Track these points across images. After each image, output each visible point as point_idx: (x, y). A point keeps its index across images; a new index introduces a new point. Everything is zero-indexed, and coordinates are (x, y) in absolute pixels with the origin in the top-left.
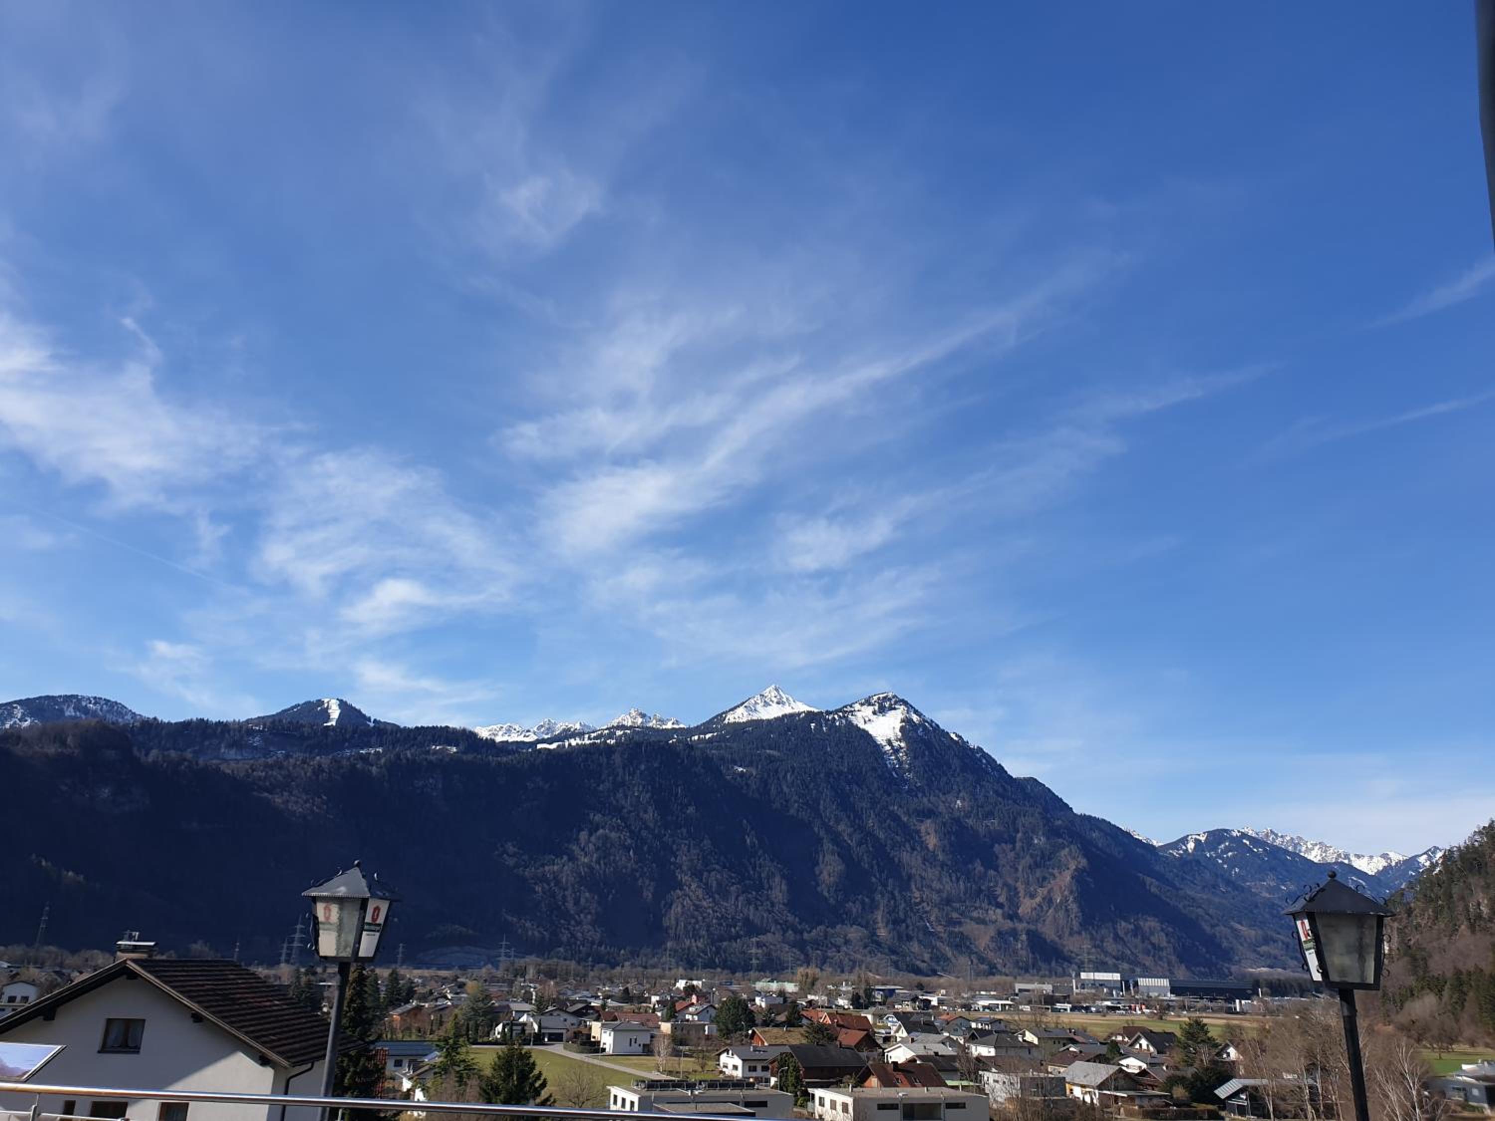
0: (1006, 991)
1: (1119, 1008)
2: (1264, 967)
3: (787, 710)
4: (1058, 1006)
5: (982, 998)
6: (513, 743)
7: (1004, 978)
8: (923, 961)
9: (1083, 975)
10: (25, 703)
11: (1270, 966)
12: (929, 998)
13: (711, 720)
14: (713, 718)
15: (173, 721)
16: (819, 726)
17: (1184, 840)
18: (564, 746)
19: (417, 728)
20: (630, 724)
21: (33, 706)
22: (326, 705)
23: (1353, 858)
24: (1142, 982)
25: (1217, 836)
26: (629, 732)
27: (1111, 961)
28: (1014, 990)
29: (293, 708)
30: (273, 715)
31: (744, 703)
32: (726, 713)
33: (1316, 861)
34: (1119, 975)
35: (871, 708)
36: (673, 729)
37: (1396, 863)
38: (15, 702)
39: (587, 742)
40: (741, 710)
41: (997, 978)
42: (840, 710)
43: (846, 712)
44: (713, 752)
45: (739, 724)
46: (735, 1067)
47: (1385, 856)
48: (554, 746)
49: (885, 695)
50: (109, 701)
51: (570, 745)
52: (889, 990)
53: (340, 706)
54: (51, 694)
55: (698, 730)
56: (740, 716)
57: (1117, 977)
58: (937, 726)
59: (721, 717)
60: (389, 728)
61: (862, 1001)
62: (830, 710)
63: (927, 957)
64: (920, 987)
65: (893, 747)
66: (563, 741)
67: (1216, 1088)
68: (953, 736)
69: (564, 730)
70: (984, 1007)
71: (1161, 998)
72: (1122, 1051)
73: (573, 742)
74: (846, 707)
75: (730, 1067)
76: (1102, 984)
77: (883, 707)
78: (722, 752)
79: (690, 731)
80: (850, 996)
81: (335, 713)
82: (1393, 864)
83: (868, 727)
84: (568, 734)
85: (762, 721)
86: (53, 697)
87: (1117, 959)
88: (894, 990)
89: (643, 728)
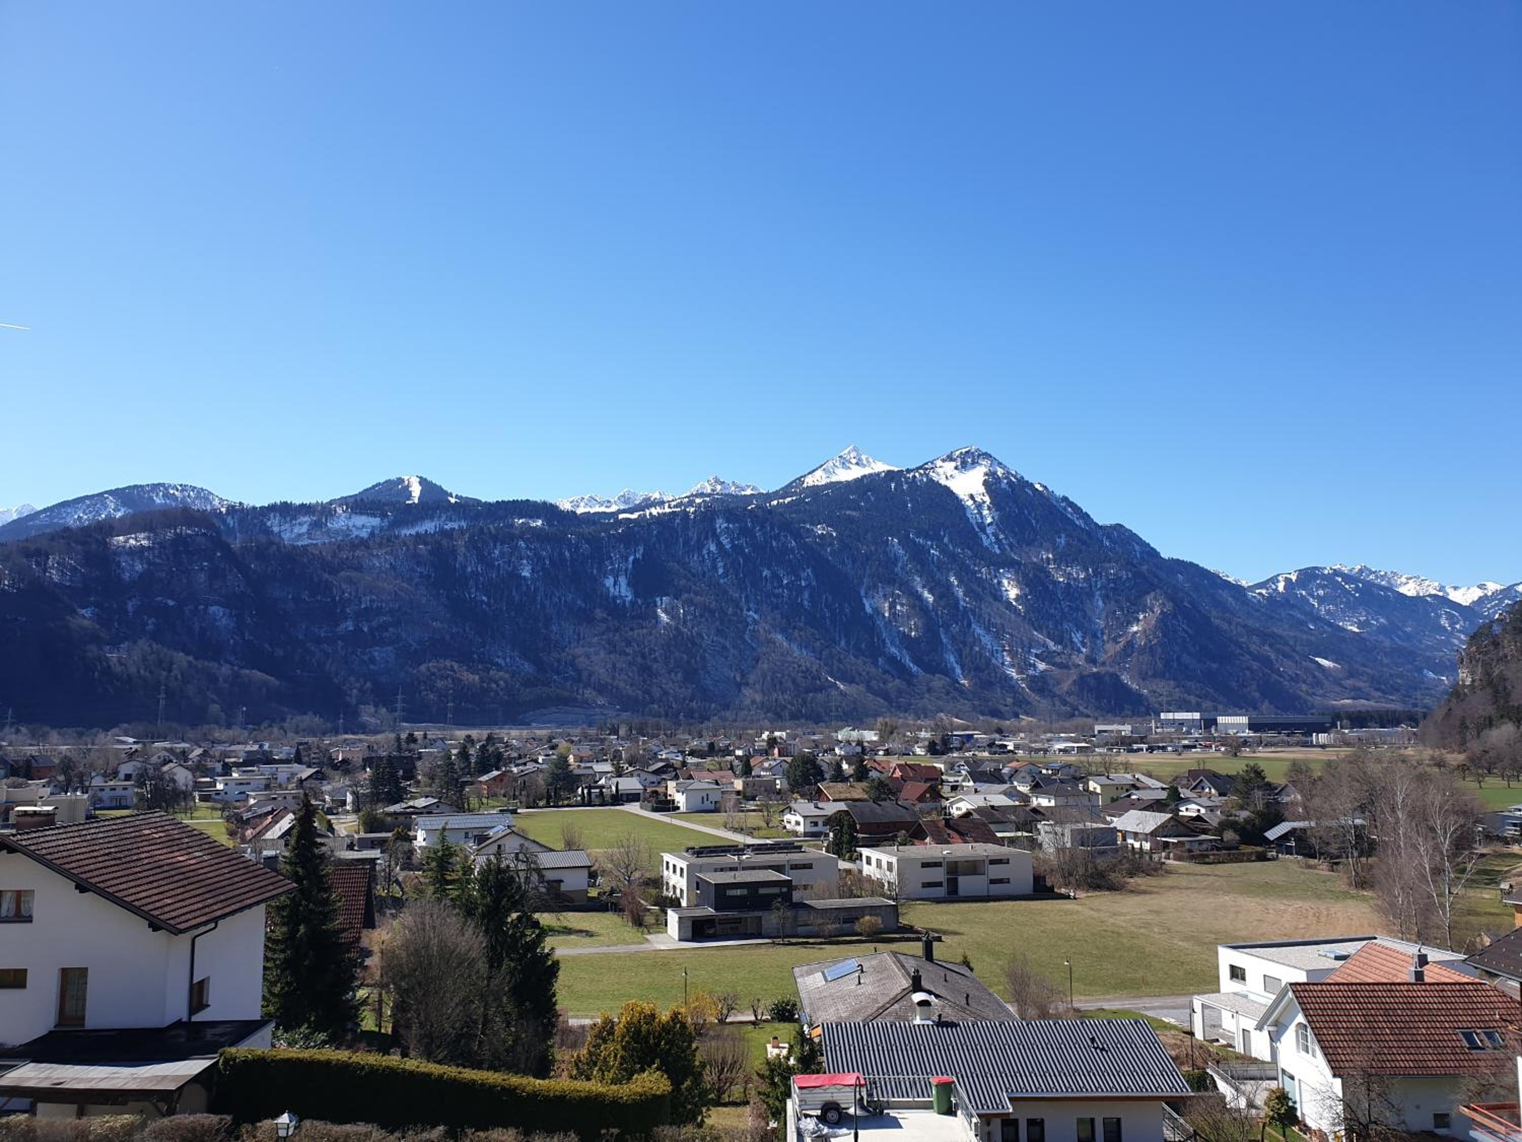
0: (1086, 733)
1: (1195, 747)
2: (1348, 699)
3: (867, 471)
4: (1135, 746)
5: (1059, 740)
6: (595, 513)
7: (1085, 719)
8: (1006, 706)
9: (1163, 716)
10: (115, 493)
11: (1353, 698)
12: (1005, 743)
13: (790, 485)
14: (791, 483)
15: (258, 505)
16: (899, 485)
17: (1274, 580)
18: (645, 515)
19: (497, 502)
20: (709, 491)
21: (123, 495)
22: (406, 483)
23: (1449, 590)
24: (1221, 720)
25: (1308, 576)
26: (708, 499)
27: (1193, 699)
28: (1094, 731)
29: (374, 487)
30: (356, 495)
31: (822, 466)
32: (805, 476)
33: (1409, 594)
34: (1198, 714)
35: (953, 464)
36: (752, 495)
37: (1493, 593)
38: (106, 492)
39: (667, 510)
40: (819, 473)
41: (1080, 721)
42: (921, 468)
43: (927, 469)
44: (793, 515)
45: (817, 486)
46: (798, 823)
47: (1482, 587)
48: (635, 516)
49: (967, 449)
50: (195, 488)
51: (651, 514)
52: (968, 735)
53: (420, 483)
54: (139, 484)
55: (776, 495)
56: (818, 479)
57: (1197, 716)
58: (1022, 477)
59: (800, 480)
60: (471, 503)
61: (938, 748)
62: (911, 467)
63: (1009, 700)
64: (999, 731)
65: (975, 501)
66: (644, 510)
67: (1266, 831)
68: (1038, 486)
69: (644, 500)
70: (1060, 750)
71: (1239, 735)
72: (1182, 796)
73: (655, 511)
74: (926, 464)
75: (793, 823)
76: (1182, 723)
77: (967, 461)
78: (801, 515)
79: (769, 497)
80: (927, 743)
81: (416, 490)
82: (1490, 594)
83: (950, 484)
84: (648, 503)
85: (841, 482)
86: (141, 486)
87: (1200, 698)
88: (972, 735)
89: (722, 494)
